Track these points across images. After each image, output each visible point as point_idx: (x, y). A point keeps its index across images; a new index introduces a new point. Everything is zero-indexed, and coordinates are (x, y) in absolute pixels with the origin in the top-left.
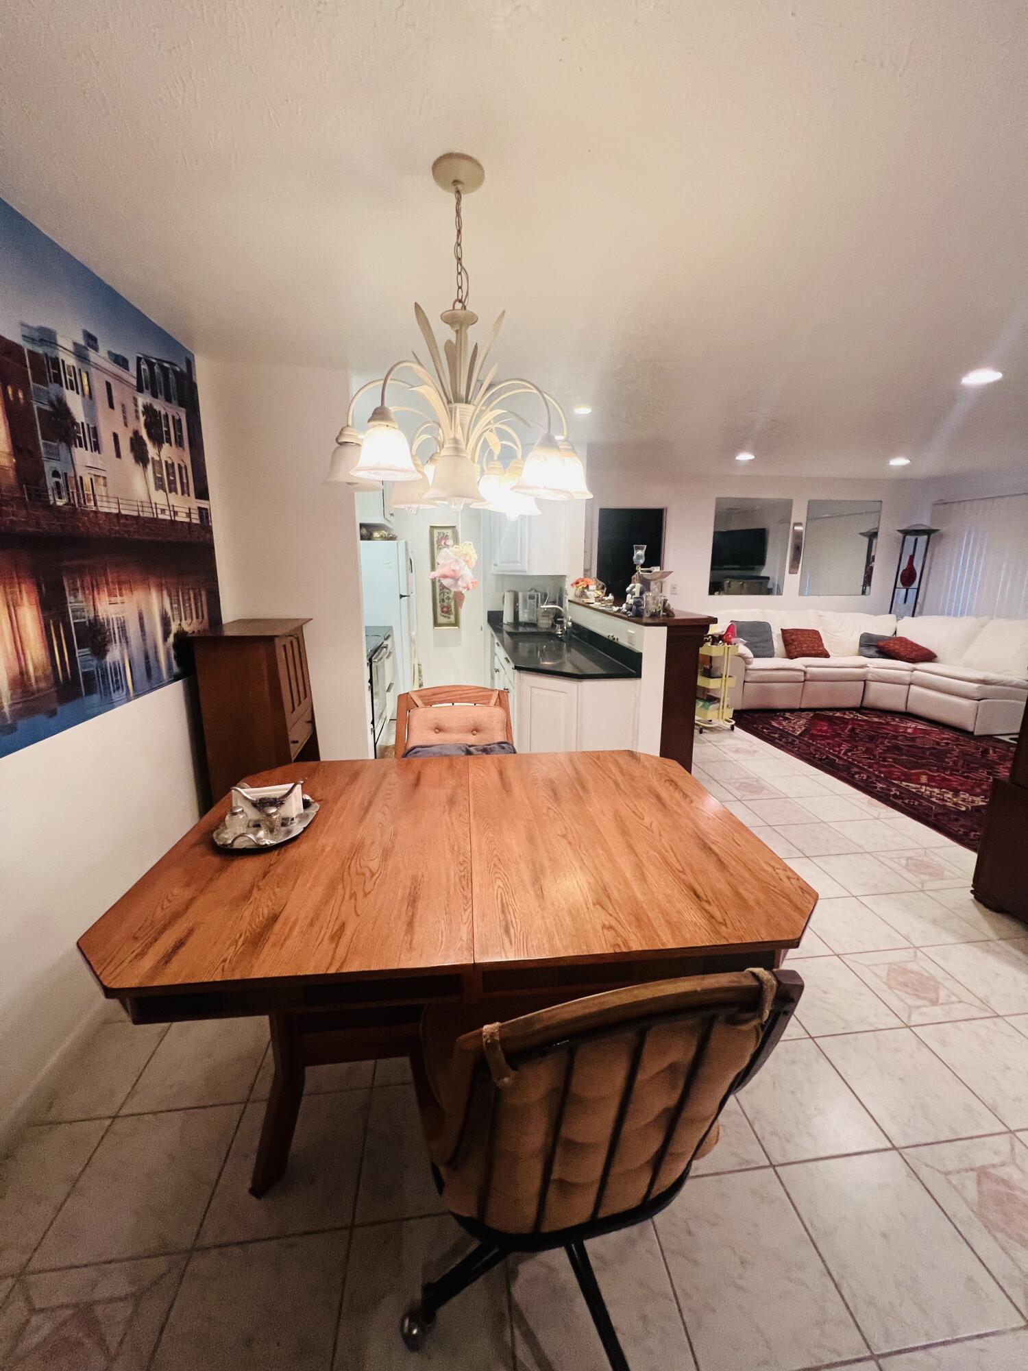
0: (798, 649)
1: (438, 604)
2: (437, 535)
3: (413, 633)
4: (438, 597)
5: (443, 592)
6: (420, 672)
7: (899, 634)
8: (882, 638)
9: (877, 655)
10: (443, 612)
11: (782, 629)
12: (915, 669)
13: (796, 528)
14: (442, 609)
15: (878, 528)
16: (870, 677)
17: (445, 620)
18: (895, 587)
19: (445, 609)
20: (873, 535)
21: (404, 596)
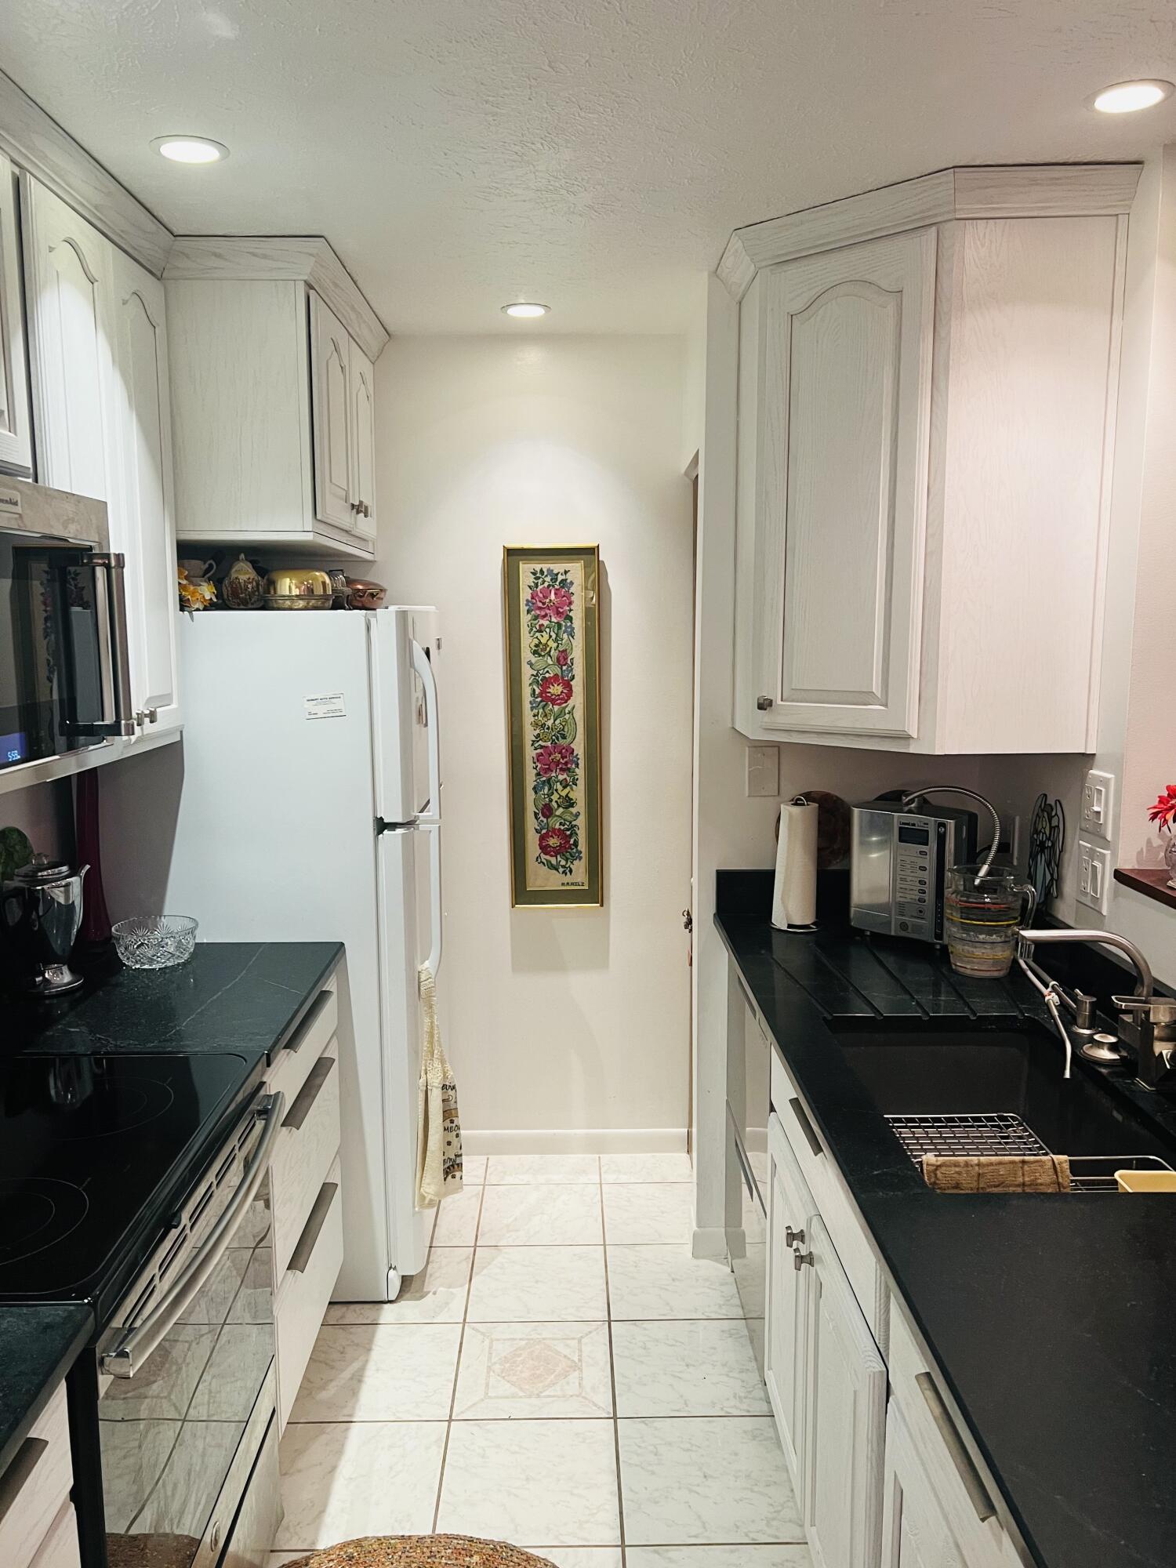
1: (531, 823)
2: (531, 580)
3: (427, 966)
4: (530, 796)
5: (549, 780)
6: (449, 1114)
10: (545, 849)
14: (542, 838)
17: (553, 881)
19: (553, 842)
21: (393, 826)
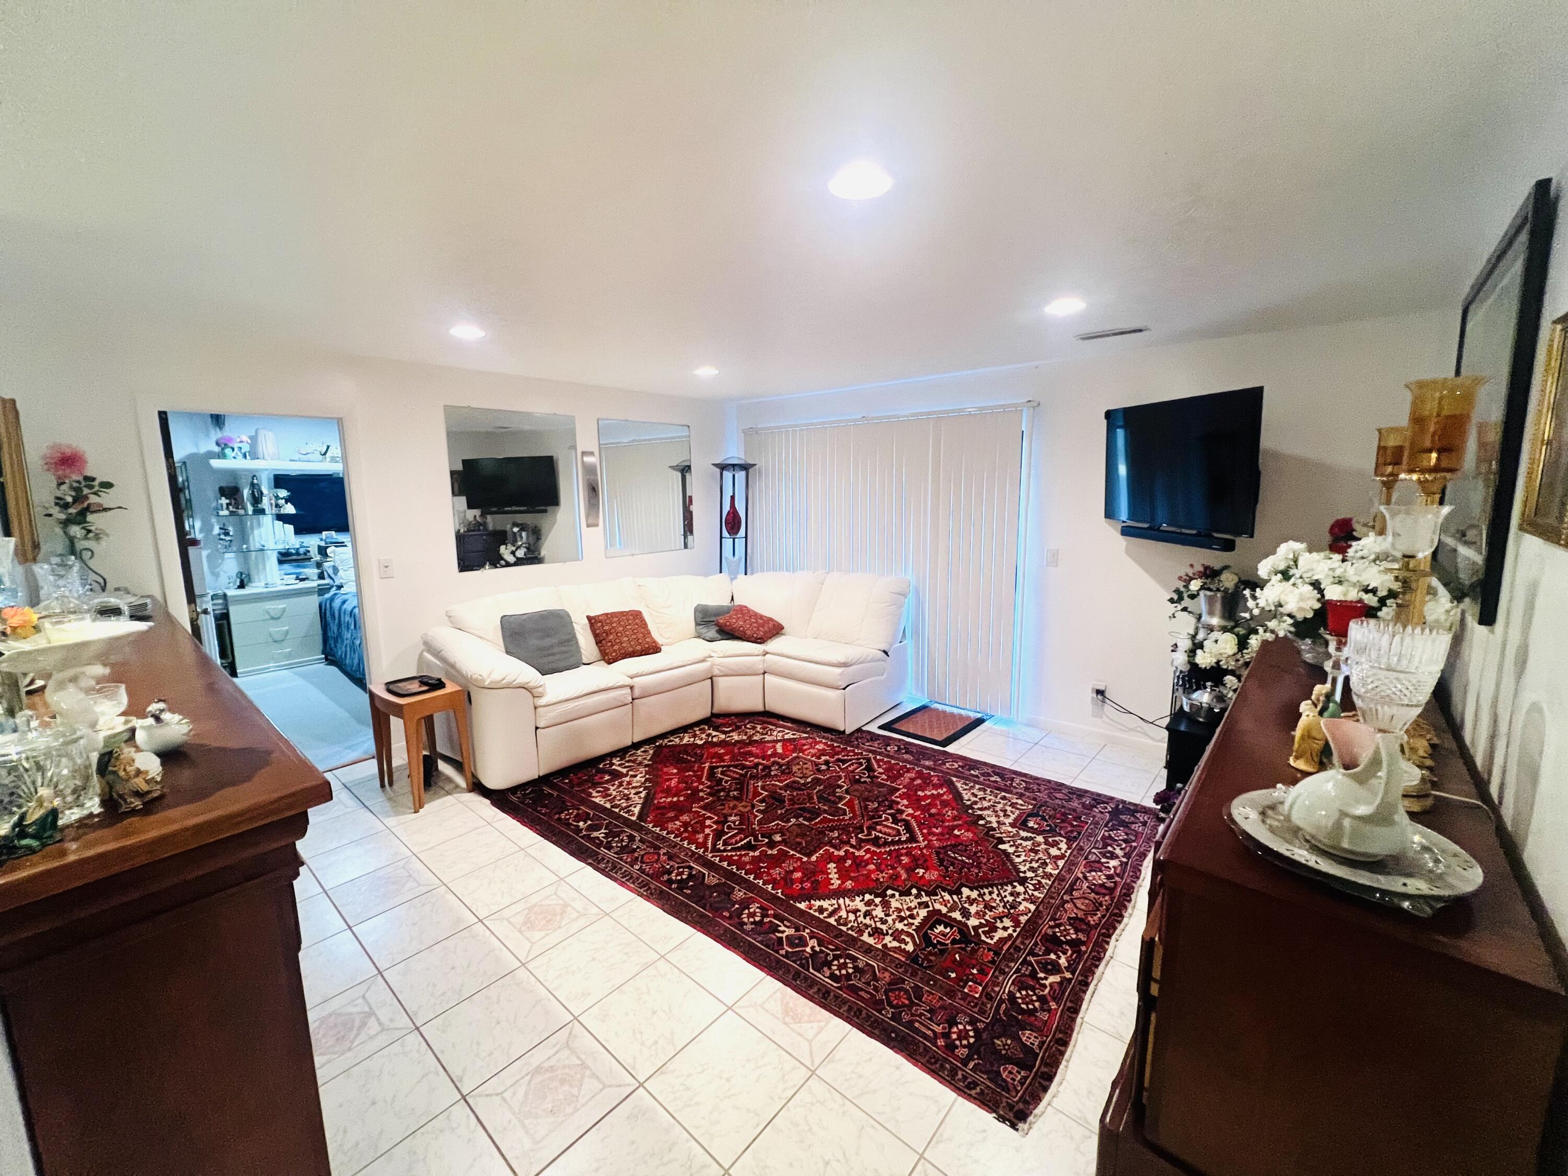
0: (616, 647)
7: (737, 602)
8: (720, 611)
9: (719, 637)
11: (589, 618)
12: (766, 653)
13: (588, 459)
15: (690, 460)
16: (716, 672)
18: (721, 537)
20: (685, 470)
